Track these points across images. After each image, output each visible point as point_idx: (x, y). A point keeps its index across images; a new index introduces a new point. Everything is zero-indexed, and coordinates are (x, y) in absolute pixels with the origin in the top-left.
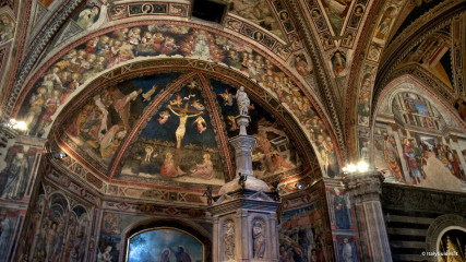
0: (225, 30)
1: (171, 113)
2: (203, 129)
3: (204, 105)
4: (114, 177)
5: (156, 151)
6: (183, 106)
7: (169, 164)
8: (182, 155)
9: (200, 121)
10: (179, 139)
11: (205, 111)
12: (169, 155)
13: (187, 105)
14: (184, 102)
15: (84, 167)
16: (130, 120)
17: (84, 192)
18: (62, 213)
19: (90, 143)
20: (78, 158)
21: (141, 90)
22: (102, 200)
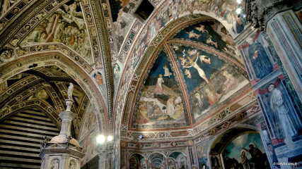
0: (157, 7)
1: (188, 69)
2: (209, 60)
3: (194, 49)
4: (193, 123)
5: (201, 94)
6: (188, 60)
7: (211, 95)
8: (213, 85)
9: (203, 58)
10: (204, 78)
11: (198, 51)
12: (207, 90)
13: (188, 58)
14: (186, 57)
15: (166, 131)
16: (175, 91)
17: (174, 144)
18: (161, 162)
19: (160, 118)
20: (158, 130)
21: (161, 75)
22: (193, 140)
